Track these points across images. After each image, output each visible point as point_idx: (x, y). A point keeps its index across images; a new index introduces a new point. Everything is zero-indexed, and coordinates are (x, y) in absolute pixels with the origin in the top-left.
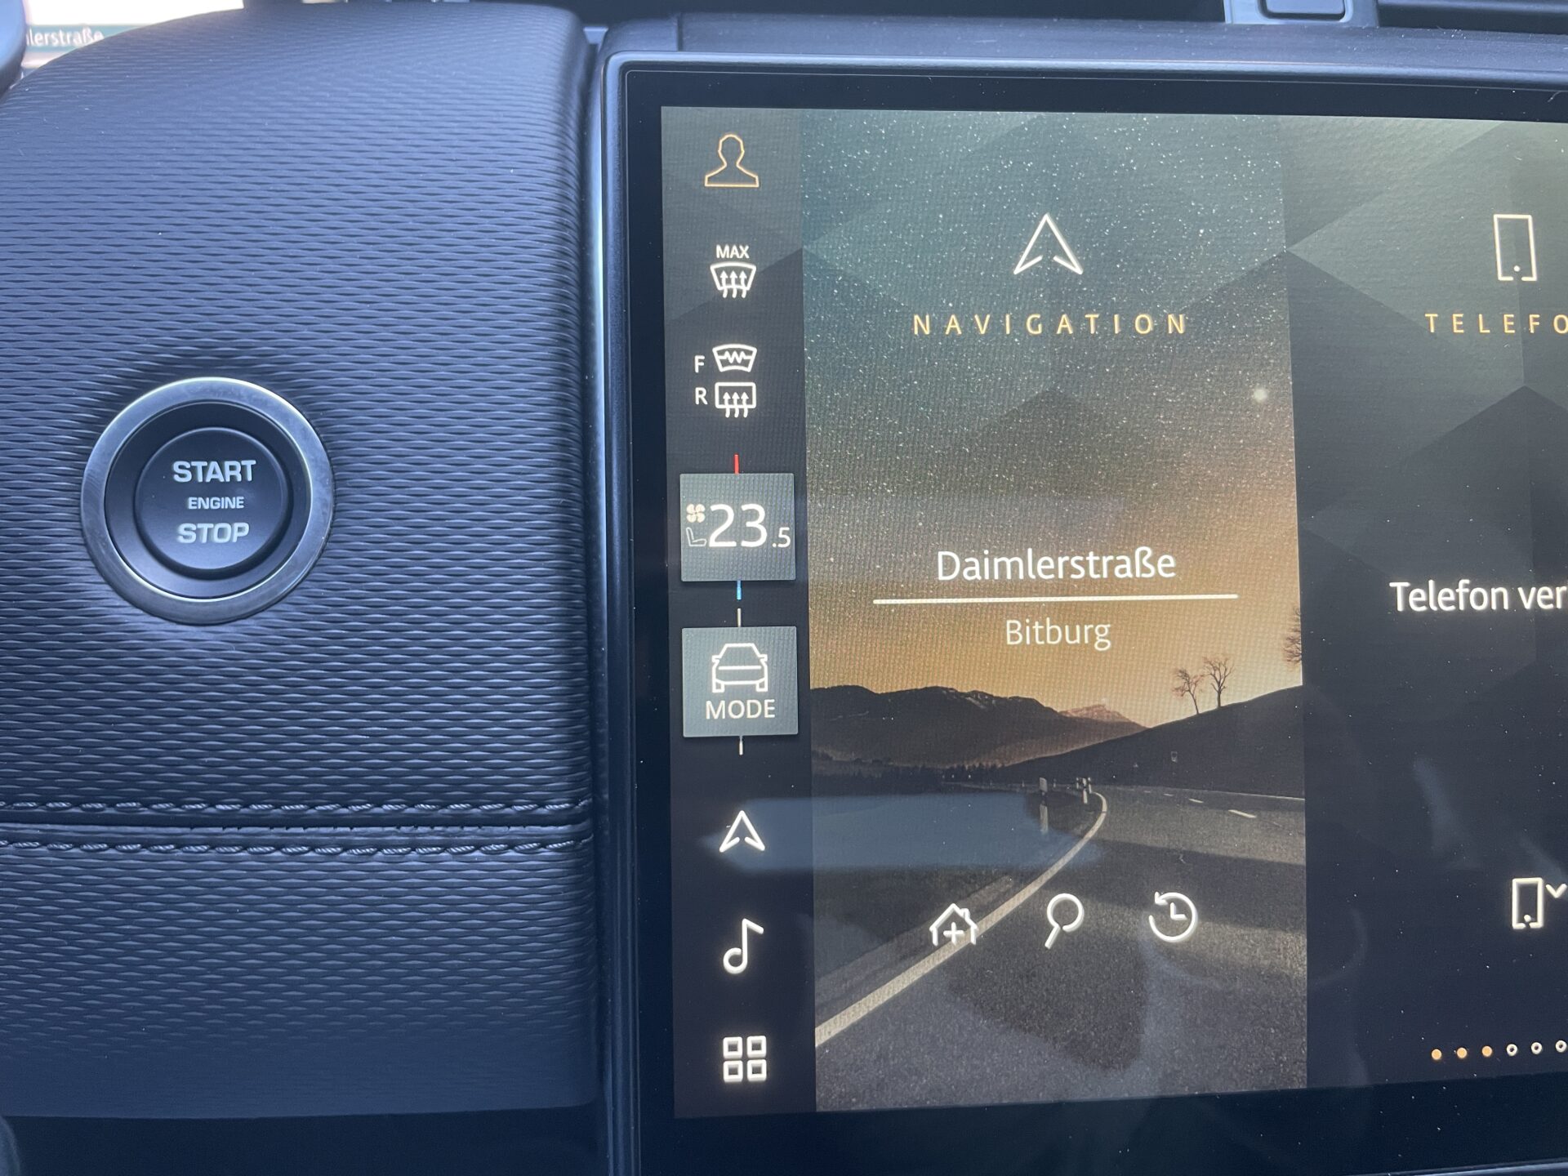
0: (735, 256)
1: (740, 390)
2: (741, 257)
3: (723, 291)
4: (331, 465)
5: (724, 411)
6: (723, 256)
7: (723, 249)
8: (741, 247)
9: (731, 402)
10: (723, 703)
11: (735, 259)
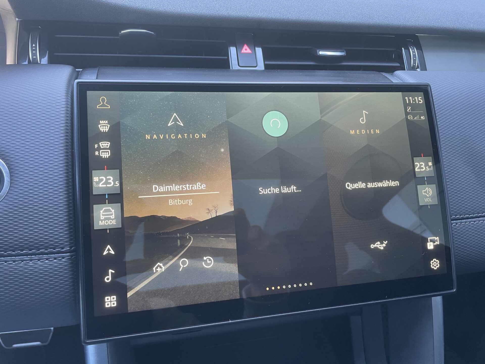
0: (104, 123)
1: (106, 152)
2: (106, 123)
3: (102, 131)
4: (10, 172)
5: (102, 156)
6: (102, 123)
7: (102, 121)
8: (106, 121)
9: (104, 154)
10: (103, 221)
11: (104, 124)
